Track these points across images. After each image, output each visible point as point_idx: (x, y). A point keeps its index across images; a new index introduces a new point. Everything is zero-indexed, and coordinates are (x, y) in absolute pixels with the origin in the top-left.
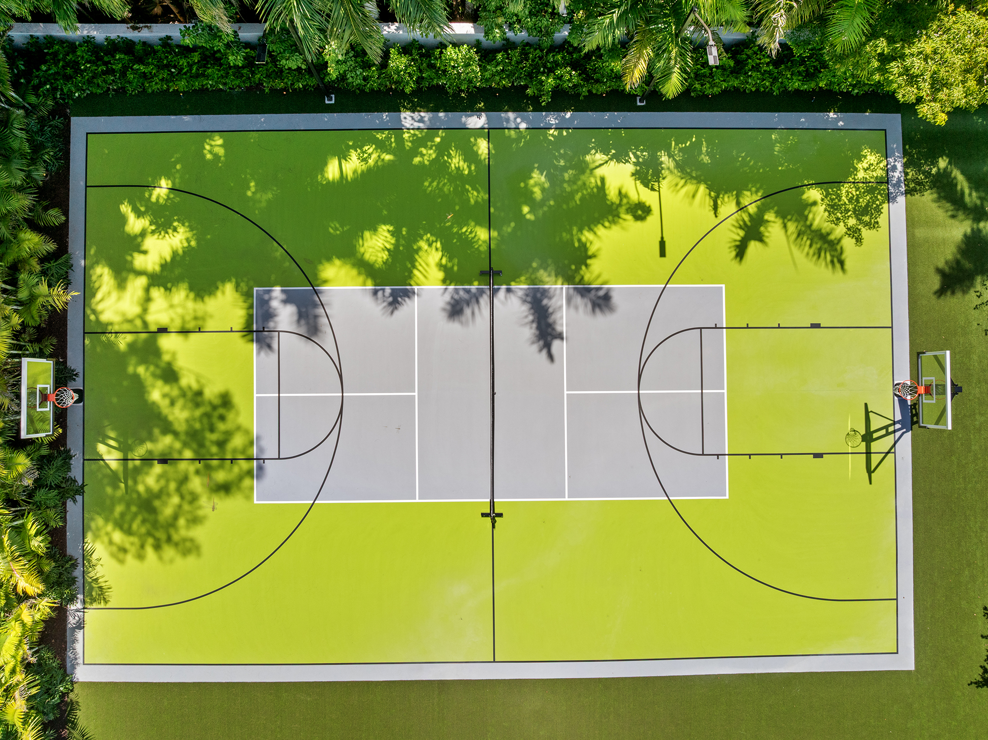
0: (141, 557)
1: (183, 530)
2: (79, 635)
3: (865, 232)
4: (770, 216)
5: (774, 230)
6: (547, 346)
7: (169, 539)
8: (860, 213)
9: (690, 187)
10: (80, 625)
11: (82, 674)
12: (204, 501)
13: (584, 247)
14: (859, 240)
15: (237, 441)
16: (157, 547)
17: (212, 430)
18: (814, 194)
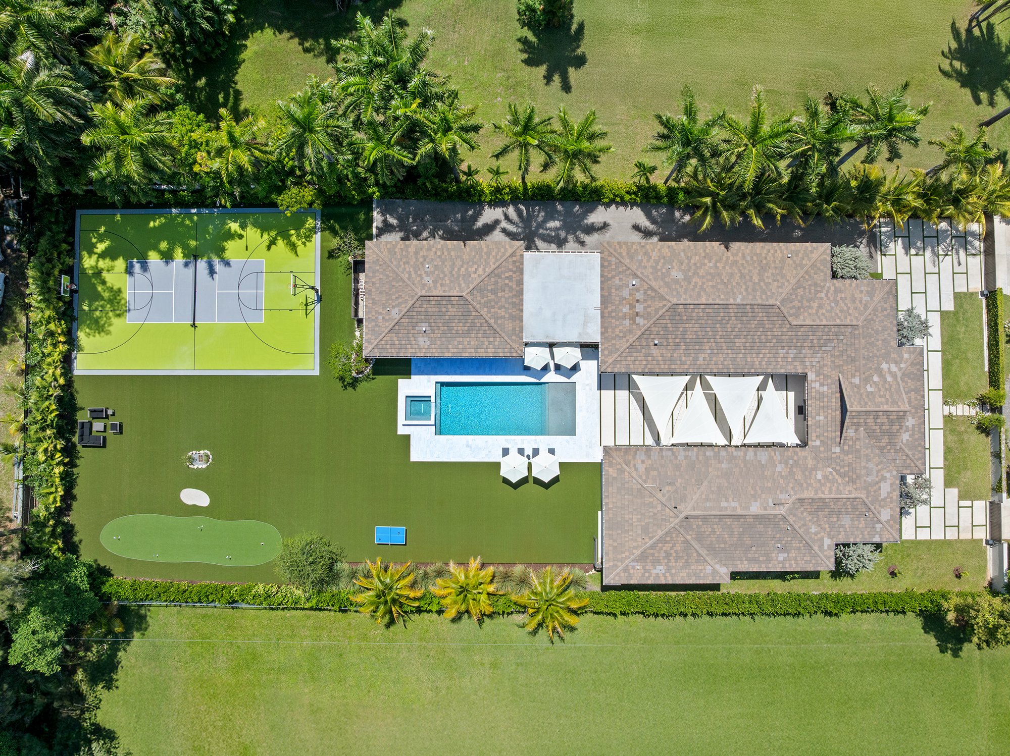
0: (94, 336)
1: (107, 328)
2: (75, 361)
3: (307, 243)
4: (279, 238)
5: (280, 242)
6: (212, 276)
7: (103, 331)
8: (306, 237)
9: (255, 229)
10: (76, 358)
11: (76, 373)
12: (112, 319)
13: (224, 247)
14: (305, 246)
15: (123, 302)
16: (99, 333)
17: (116, 299)
18: (293, 232)
